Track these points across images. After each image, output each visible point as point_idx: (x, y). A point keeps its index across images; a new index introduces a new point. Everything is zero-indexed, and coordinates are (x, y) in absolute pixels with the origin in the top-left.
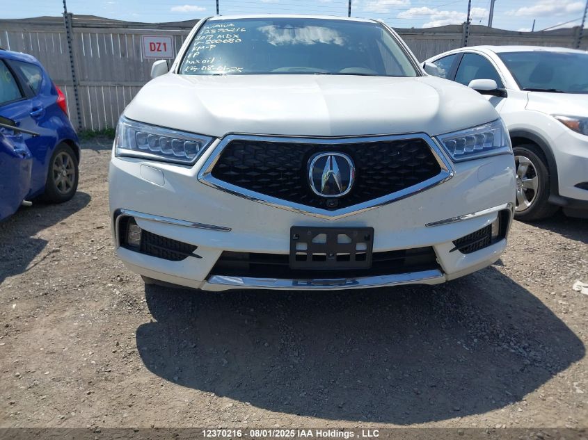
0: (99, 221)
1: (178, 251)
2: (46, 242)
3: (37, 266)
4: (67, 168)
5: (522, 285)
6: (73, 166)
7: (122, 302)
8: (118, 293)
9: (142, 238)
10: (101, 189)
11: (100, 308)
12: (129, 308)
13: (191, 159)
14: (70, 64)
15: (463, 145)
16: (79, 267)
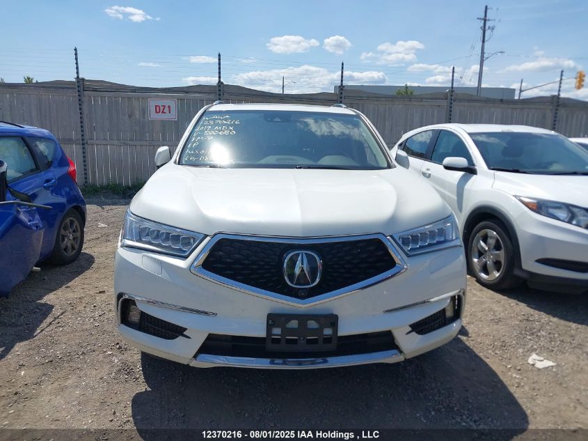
0: (102, 285)
1: (171, 331)
2: (52, 307)
3: (43, 332)
4: (74, 231)
5: (482, 357)
6: (79, 229)
7: (120, 370)
8: (116, 361)
9: (141, 317)
10: (104, 250)
11: (100, 376)
12: (126, 377)
13: (185, 252)
14: (79, 125)
15: (418, 240)
16: (82, 333)
